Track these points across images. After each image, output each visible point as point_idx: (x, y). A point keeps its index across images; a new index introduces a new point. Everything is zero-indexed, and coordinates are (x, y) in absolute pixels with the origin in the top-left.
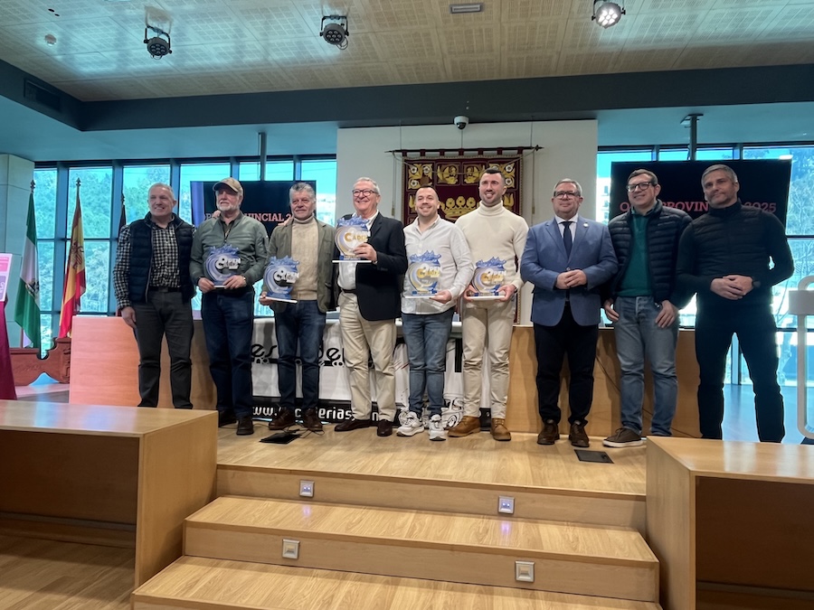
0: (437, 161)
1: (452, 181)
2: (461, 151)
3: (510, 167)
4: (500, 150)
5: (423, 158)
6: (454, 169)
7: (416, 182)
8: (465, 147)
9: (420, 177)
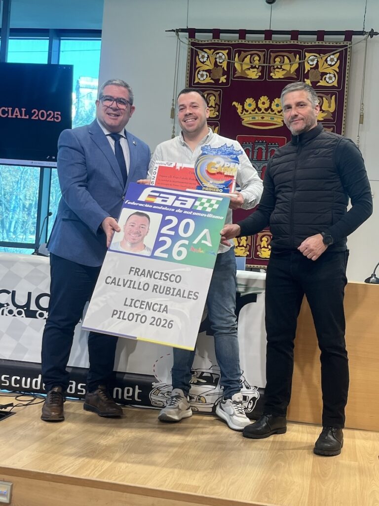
0: (234, 46)
1: (253, 75)
2: (268, 34)
3: (333, 59)
4: (321, 34)
5: (216, 41)
6: (257, 58)
7: (205, 73)
8: (274, 28)
9: (210, 66)
